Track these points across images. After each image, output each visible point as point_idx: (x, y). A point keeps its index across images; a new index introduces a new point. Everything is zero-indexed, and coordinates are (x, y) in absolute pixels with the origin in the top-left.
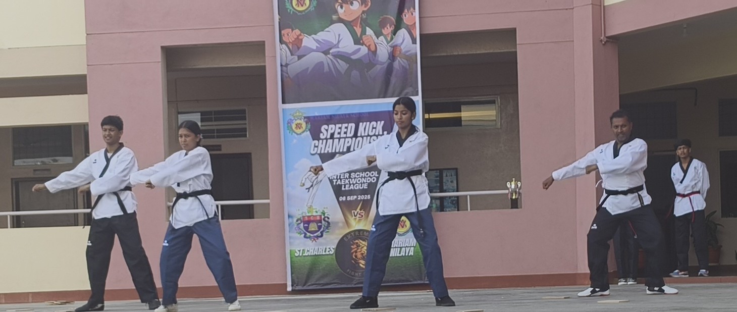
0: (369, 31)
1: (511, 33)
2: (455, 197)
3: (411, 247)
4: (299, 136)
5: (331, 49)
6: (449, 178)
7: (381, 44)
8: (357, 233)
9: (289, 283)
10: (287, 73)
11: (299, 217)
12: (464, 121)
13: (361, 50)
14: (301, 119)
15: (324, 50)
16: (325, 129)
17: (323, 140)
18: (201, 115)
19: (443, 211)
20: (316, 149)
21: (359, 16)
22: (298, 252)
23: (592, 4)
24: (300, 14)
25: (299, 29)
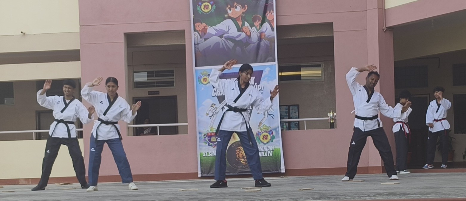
0: (246, 24)
1: (330, 26)
2: (297, 121)
3: (271, 151)
4: (205, 86)
5: (224, 34)
6: (293, 110)
7: (253, 31)
8: (239, 143)
9: (199, 172)
10: (198, 49)
11: (205, 133)
12: (302, 76)
13: (242, 35)
14: (206, 76)
15: (220, 35)
18: (147, 74)
19: (290, 130)
20: (215, 93)
21: (240, 15)
22: (205, 154)
23: (378, 8)
24: (206, 14)
25: (205, 23)
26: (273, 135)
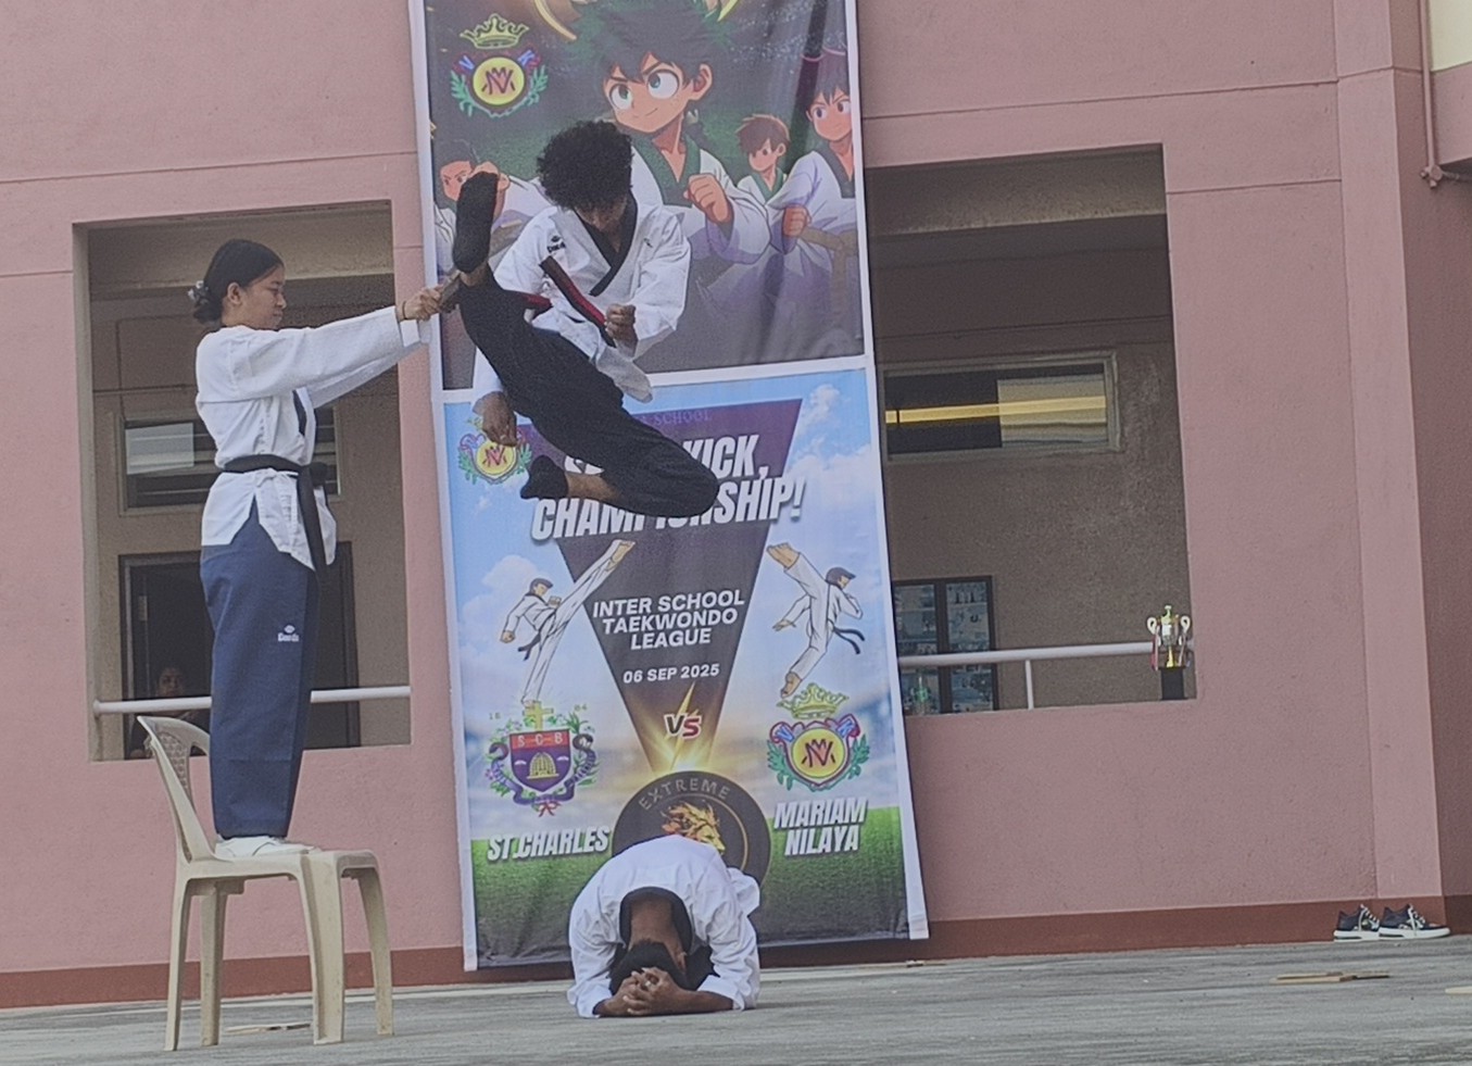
0: (709, 163)
1: (1144, 163)
2: (985, 665)
3: (850, 823)
4: (495, 487)
6: (965, 607)
7: (746, 199)
8: (679, 784)
9: (470, 946)
11: (498, 738)
12: (1008, 428)
19: (951, 712)
20: (549, 524)
22: (497, 849)
24: (495, 115)
25: (492, 162)
26: (859, 738)
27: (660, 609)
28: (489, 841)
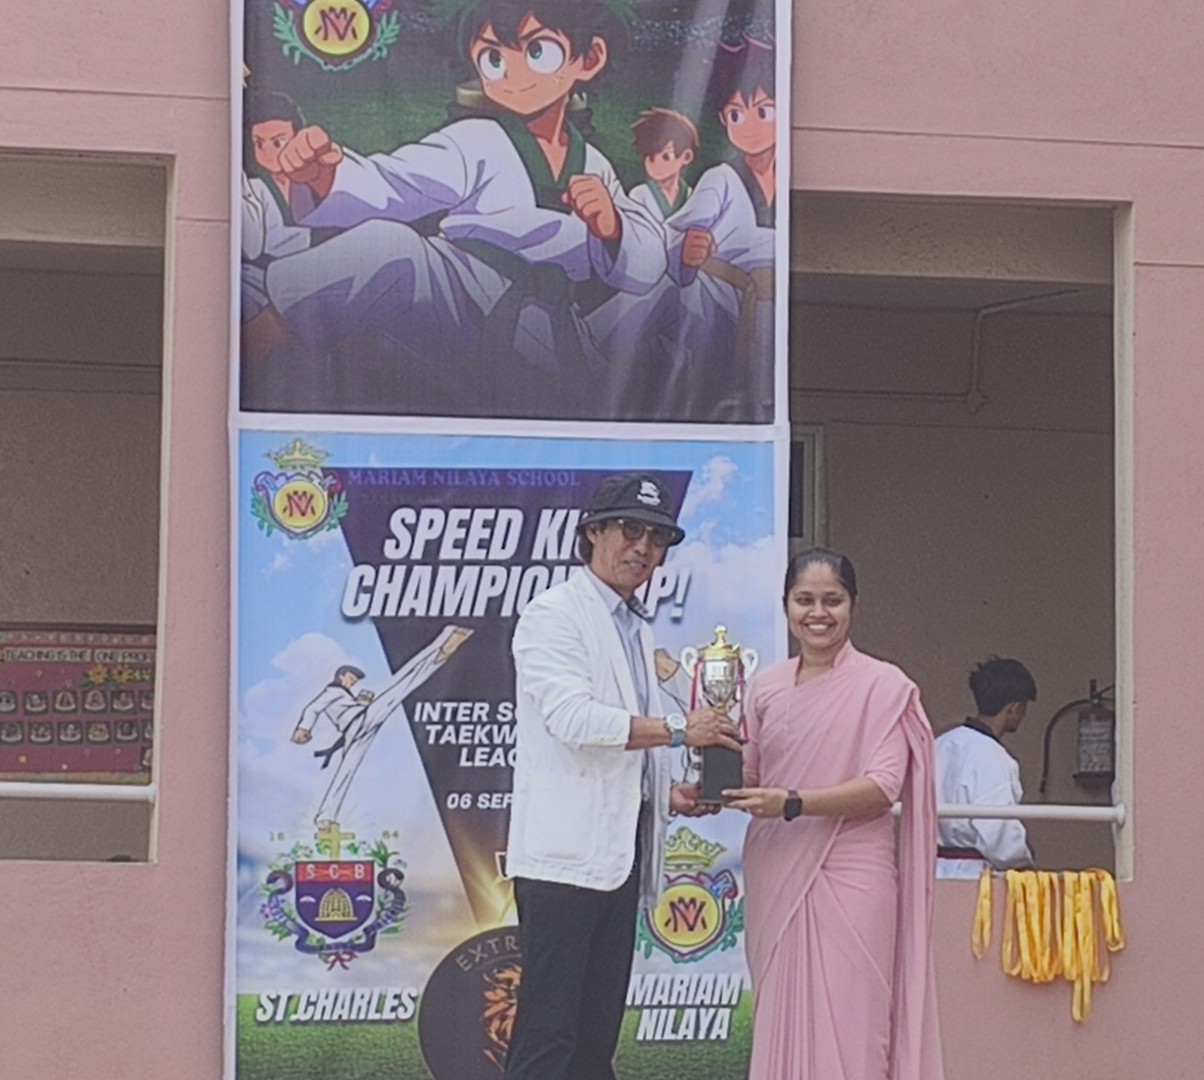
0: (596, 163)
3: (720, 1006)
4: (296, 542)
5: (445, 214)
7: (637, 213)
8: (509, 940)
10: (266, 294)
11: (280, 865)
13: (562, 230)
14: (309, 479)
15: (417, 216)
16: (403, 521)
17: (394, 563)
20: (365, 598)
21: (562, 98)
22: (270, 1007)
24: (330, 67)
25: (322, 127)
26: (737, 900)
27: (499, 717)
28: (259, 997)
